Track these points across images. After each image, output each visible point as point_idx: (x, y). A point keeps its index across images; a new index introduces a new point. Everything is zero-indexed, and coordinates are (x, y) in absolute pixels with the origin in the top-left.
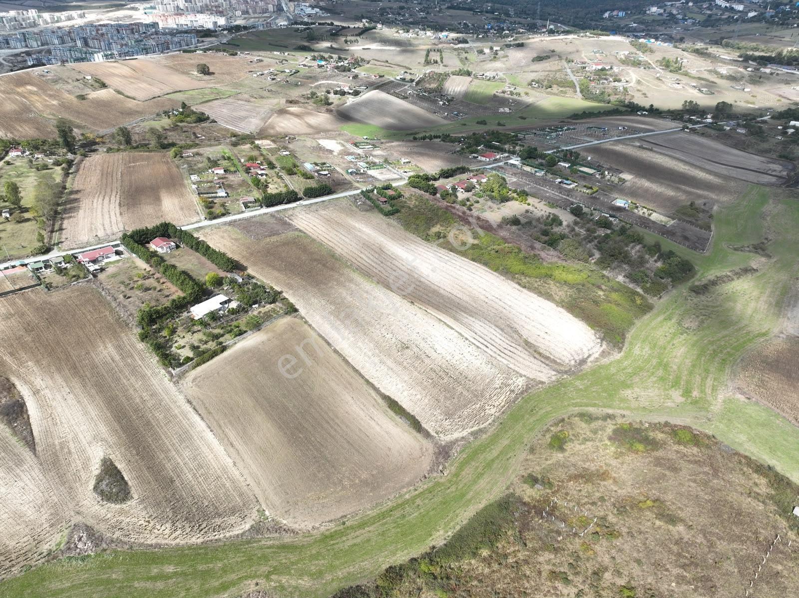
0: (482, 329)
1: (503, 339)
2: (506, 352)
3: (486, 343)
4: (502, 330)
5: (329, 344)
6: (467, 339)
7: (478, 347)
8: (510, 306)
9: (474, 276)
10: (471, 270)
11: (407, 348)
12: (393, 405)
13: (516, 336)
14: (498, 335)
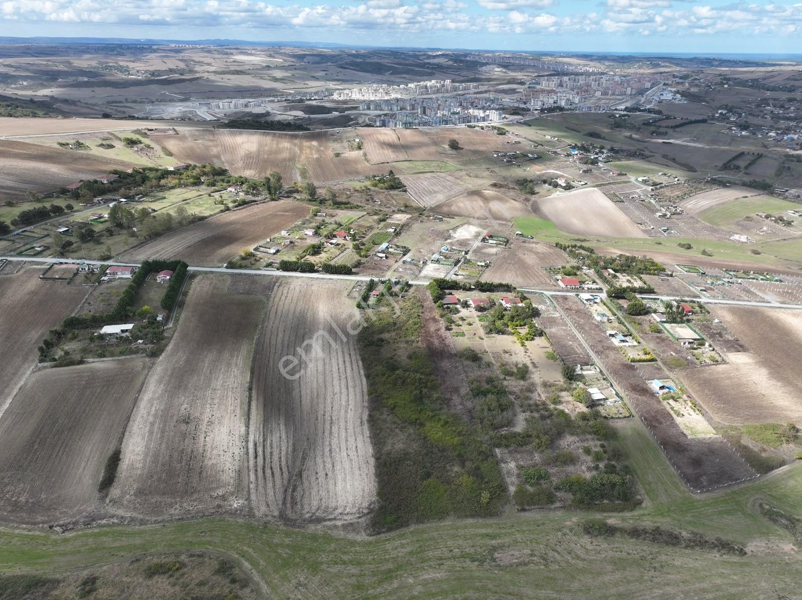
0: (275, 439)
1: (283, 459)
2: (268, 472)
3: (260, 453)
4: (294, 450)
5: (140, 391)
6: (247, 441)
7: (247, 453)
8: (331, 433)
9: (344, 390)
10: (350, 384)
11: (187, 423)
12: (115, 460)
13: (298, 463)
14: (283, 453)
